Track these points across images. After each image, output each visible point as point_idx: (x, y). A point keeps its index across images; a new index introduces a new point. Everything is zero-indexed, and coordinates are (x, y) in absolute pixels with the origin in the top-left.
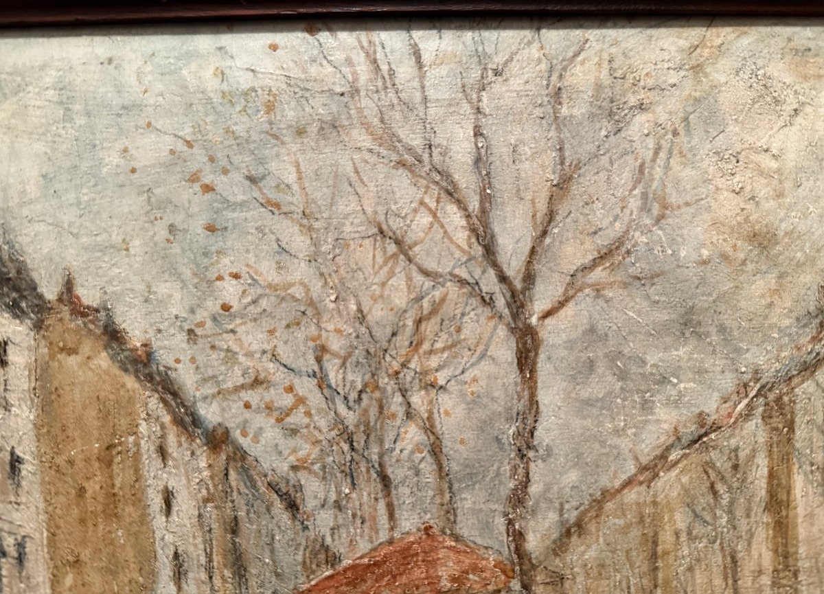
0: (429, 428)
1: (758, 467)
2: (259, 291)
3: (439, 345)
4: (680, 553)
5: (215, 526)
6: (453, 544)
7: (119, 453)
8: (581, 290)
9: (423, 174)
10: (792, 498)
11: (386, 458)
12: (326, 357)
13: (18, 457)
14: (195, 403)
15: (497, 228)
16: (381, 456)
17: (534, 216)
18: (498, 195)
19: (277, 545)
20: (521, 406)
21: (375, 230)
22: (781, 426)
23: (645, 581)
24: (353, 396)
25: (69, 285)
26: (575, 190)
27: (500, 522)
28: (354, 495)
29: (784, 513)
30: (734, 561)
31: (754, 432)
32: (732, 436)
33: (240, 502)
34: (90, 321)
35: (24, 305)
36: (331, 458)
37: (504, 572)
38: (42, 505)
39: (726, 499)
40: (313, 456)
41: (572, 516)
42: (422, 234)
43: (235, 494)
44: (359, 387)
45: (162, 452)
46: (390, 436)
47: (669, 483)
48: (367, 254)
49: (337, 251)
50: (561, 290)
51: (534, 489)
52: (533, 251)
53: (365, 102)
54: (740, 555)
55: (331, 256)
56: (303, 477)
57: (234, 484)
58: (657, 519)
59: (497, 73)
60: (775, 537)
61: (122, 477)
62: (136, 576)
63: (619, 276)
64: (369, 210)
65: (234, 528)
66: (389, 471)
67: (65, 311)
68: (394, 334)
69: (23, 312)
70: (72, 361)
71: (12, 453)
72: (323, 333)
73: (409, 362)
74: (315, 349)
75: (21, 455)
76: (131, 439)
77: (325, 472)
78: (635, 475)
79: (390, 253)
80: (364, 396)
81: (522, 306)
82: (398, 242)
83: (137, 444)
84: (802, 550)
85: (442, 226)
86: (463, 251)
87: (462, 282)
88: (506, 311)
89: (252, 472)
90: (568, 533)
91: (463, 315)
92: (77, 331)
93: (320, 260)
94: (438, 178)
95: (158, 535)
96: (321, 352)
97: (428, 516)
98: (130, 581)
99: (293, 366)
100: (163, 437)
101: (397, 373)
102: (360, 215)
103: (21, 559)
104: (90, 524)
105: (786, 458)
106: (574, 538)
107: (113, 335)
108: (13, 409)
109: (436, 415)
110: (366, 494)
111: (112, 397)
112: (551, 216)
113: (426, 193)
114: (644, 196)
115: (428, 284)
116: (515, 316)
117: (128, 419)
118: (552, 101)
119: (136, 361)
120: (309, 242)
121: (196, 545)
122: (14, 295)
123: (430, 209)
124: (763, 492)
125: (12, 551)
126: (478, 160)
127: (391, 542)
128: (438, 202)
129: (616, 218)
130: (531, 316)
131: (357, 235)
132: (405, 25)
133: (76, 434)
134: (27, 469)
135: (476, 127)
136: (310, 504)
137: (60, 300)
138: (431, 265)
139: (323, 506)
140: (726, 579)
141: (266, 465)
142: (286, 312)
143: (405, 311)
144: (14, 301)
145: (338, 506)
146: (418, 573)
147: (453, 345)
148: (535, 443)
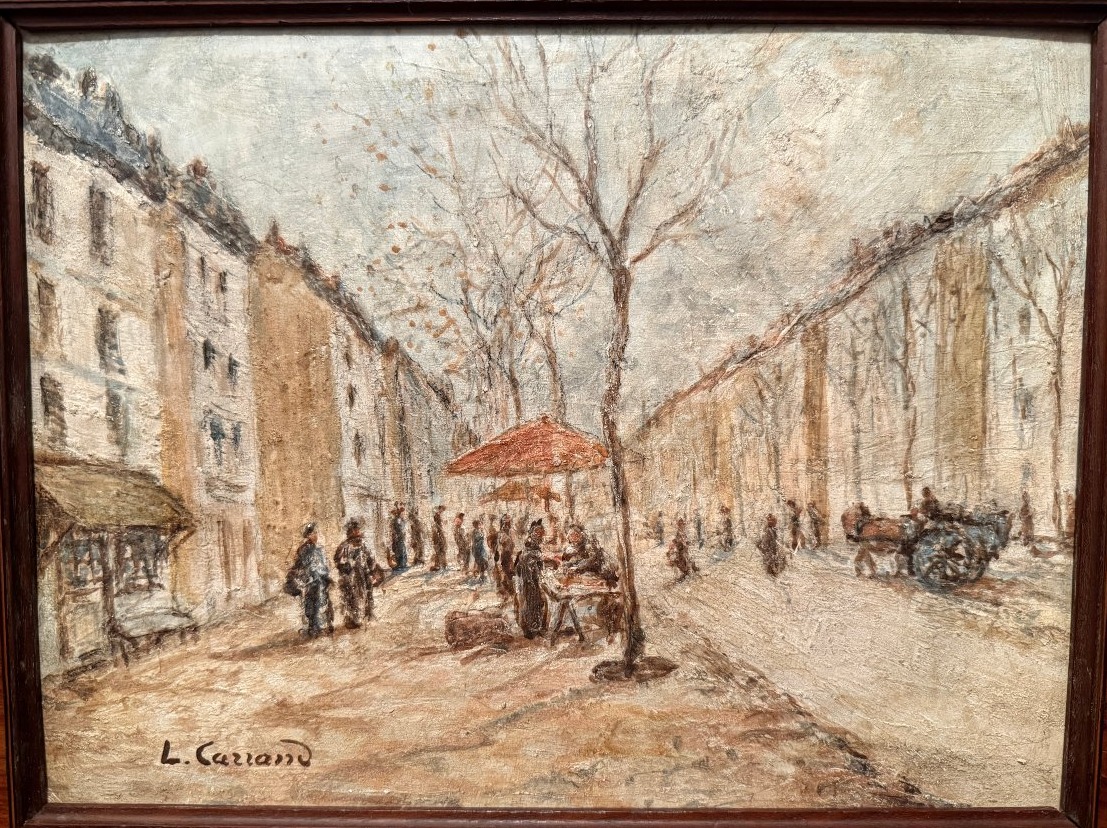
0: (547, 344)
1: (797, 378)
2: (420, 238)
3: (555, 282)
4: (734, 443)
5: (387, 414)
6: (563, 430)
7: (314, 358)
8: (663, 240)
9: (546, 148)
10: (824, 403)
11: (515, 366)
12: (471, 289)
13: (235, 361)
14: (373, 321)
15: (601, 191)
16: (511, 364)
17: (629, 182)
18: (602, 165)
19: (433, 429)
20: (616, 328)
21: (508, 191)
22: (816, 348)
23: (707, 464)
24: (490, 319)
25: (275, 229)
26: (661, 161)
27: (598, 415)
28: (490, 393)
29: (817, 416)
30: (777, 451)
31: (795, 352)
32: (777, 354)
33: (407, 396)
34: (292, 258)
35: (239, 244)
36: (474, 365)
37: (600, 452)
38: (253, 399)
39: (770, 403)
40: (461, 363)
41: (652, 412)
42: (544, 196)
43: (403, 390)
44: (495, 313)
45: (348, 358)
46: (518, 350)
47: (726, 390)
48: (502, 210)
49: (479, 207)
50: (648, 241)
51: (624, 390)
52: (628, 210)
53: (501, 91)
54: (782, 446)
55: (475, 211)
56: (453, 377)
57: (402, 383)
58: (716, 418)
59: (603, 69)
60: (810, 434)
61: (316, 377)
62: (325, 452)
63: (692, 231)
64: (504, 176)
65: (402, 417)
66: (517, 375)
67: (272, 250)
68: (521, 273)
69: (239, 250)
70: (278, 288)
71: (230, 359)
72: (468, 271)
73: (533, 295)
74: (462, 283)
75: (237, 360)
76: (324, 348)
77: (469, 375)
78: (700, 382)
79: (519, 210)
80: (498, 319)
81: (619, 253)
82: (525, 202)
83: (328, 353)
84: (832, 445)
85: (559, 189)
86: (575, 209)
87: (574, 233)
88: (607, 257)
89: (415, 374)
90: (649, 424)
91: (574, 259)
92: (281, 265)
93: (466, 215)
94: (556, 151)
95: (344, 421)
96: (467, 285)
97: (545, 409)
98: (321, 457)
99: (446, 296)
100: (348, 347)
101: (523, 303)
102: (497, 179)
103: (236, 440)
104: (291, 413)
105: (820, 373)
106: (653, 429)
107: (310, 269)
108: (231, 325)
109: (552, 335)
110: (499, 392)
111: (309, 316)
112: (642, 182)
113: (547, 162)
114: (714, 167)
115: (548, 234)
116: (613, 260)
117: (322, 333)
118: (645, 92)
119: (327, 289)
120: (457, 200)
121: (372, 429)
122: (232, 237)
123: (550, 176)
124: (801, 399)
125: (229, 433)
126: (587, 137)
127: (517, 428)
128: (556, 170)
129: (691, 185)
130: (625, 260)
131: (495, 195)
132: (533, 30)
133: (281, 344)
134: (241, 371)
135: (586, 111)
136: (458, 398)
137: (268, 241)
138: (551, 220)
139: (468, 400)
140: (770, 465)
141: (426, 370)
142: (441, 253)
143: (530, 255)
144: (232, 241)
145: (479, 400)
146: (537, 452)
147: (566, 282)
148: (626, 356)
